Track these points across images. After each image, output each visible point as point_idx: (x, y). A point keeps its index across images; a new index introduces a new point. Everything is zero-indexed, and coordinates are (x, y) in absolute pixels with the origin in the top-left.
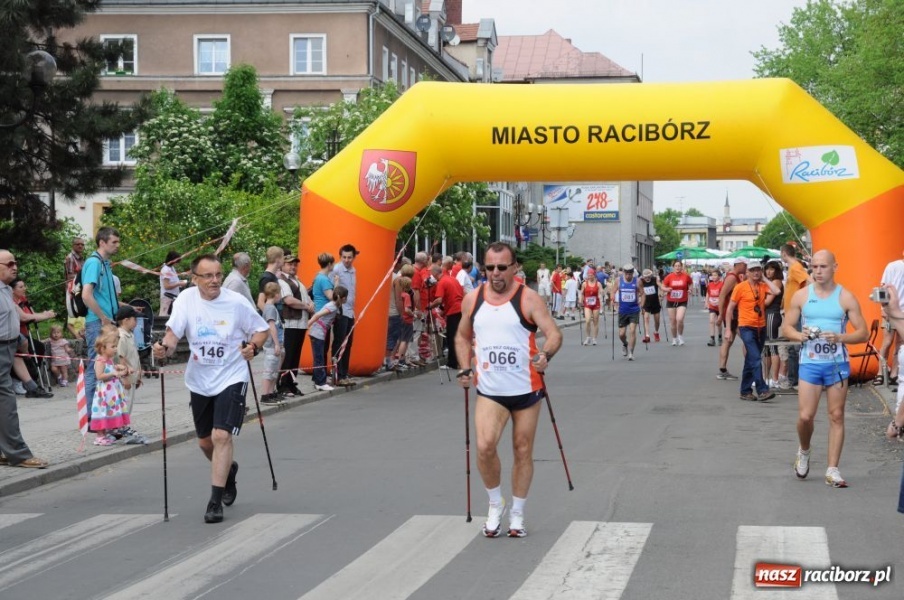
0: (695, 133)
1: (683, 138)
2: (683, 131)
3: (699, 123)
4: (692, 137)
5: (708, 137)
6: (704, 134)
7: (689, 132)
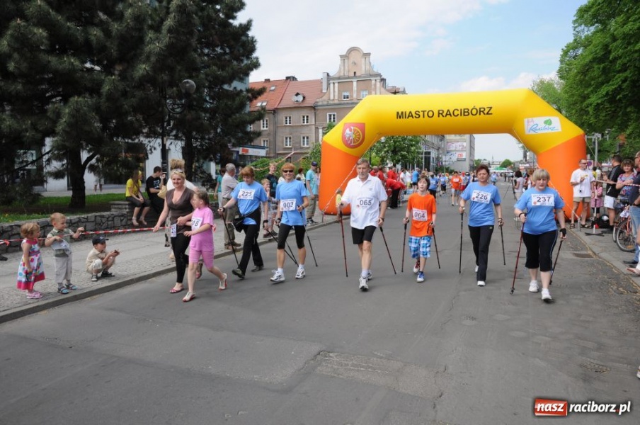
0: (486, 112)
1: (480, 114)
2: (480, 111)
3: (487, 108)
4: (484, 114)
5: (491, 114)
7: (483, 112)
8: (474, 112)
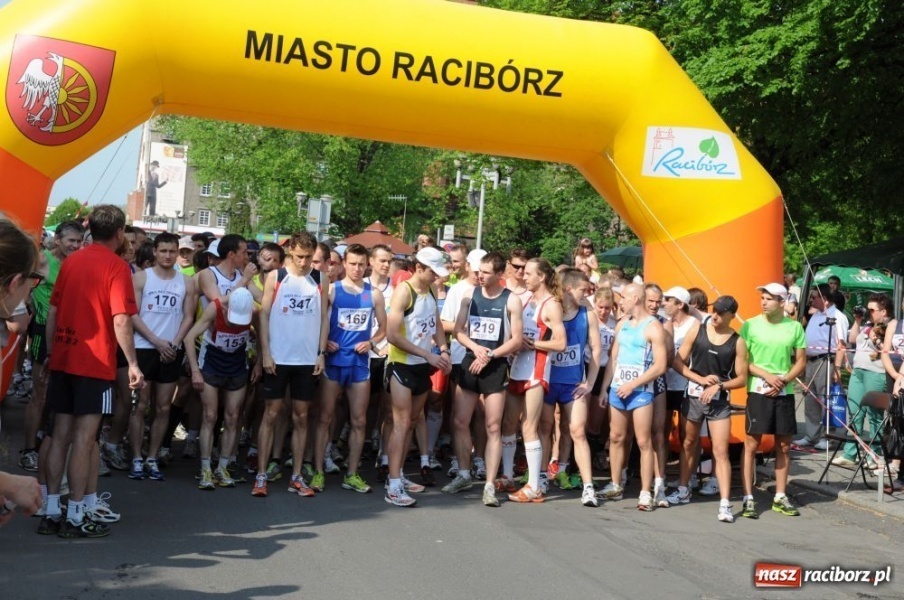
0: (543, 86)
1: (525, 90)
2: (527, 81)
3: (549, 72)
4: (538, 91)
5: (559, 95)
6: (553, 90)
7: (535, 83)
8: (509, 79)
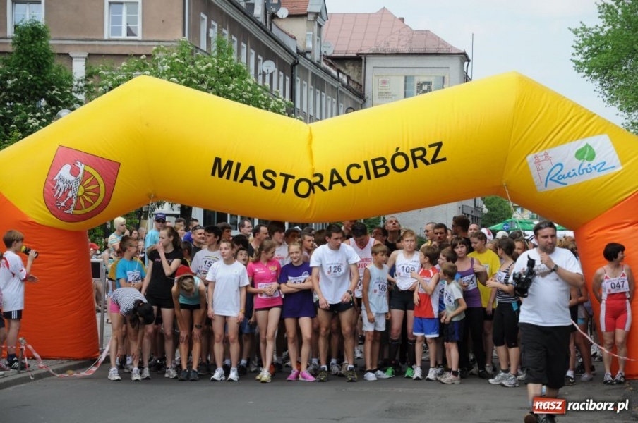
0: (429, 157)
1: (416, 166)
2: (415, 159)
3: (431, 146)
4: (427, 163)
5: (444, 159)
6: (438, 158)
7: (421, 158)
8: (400, 162)
